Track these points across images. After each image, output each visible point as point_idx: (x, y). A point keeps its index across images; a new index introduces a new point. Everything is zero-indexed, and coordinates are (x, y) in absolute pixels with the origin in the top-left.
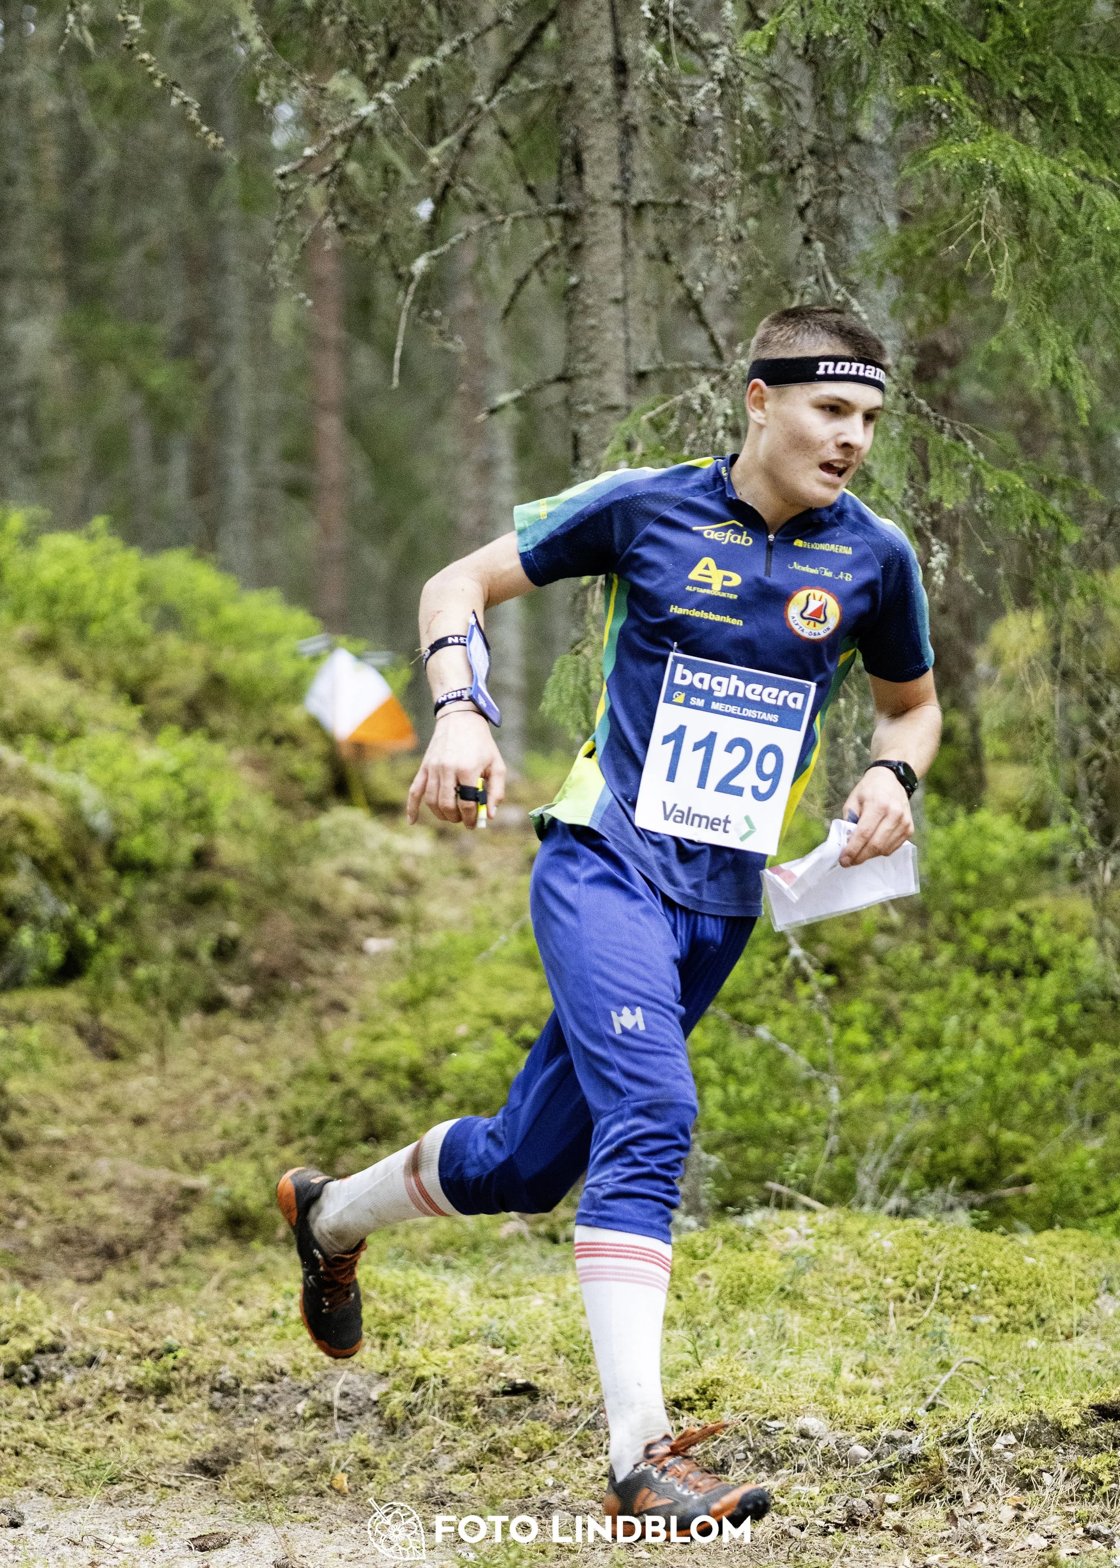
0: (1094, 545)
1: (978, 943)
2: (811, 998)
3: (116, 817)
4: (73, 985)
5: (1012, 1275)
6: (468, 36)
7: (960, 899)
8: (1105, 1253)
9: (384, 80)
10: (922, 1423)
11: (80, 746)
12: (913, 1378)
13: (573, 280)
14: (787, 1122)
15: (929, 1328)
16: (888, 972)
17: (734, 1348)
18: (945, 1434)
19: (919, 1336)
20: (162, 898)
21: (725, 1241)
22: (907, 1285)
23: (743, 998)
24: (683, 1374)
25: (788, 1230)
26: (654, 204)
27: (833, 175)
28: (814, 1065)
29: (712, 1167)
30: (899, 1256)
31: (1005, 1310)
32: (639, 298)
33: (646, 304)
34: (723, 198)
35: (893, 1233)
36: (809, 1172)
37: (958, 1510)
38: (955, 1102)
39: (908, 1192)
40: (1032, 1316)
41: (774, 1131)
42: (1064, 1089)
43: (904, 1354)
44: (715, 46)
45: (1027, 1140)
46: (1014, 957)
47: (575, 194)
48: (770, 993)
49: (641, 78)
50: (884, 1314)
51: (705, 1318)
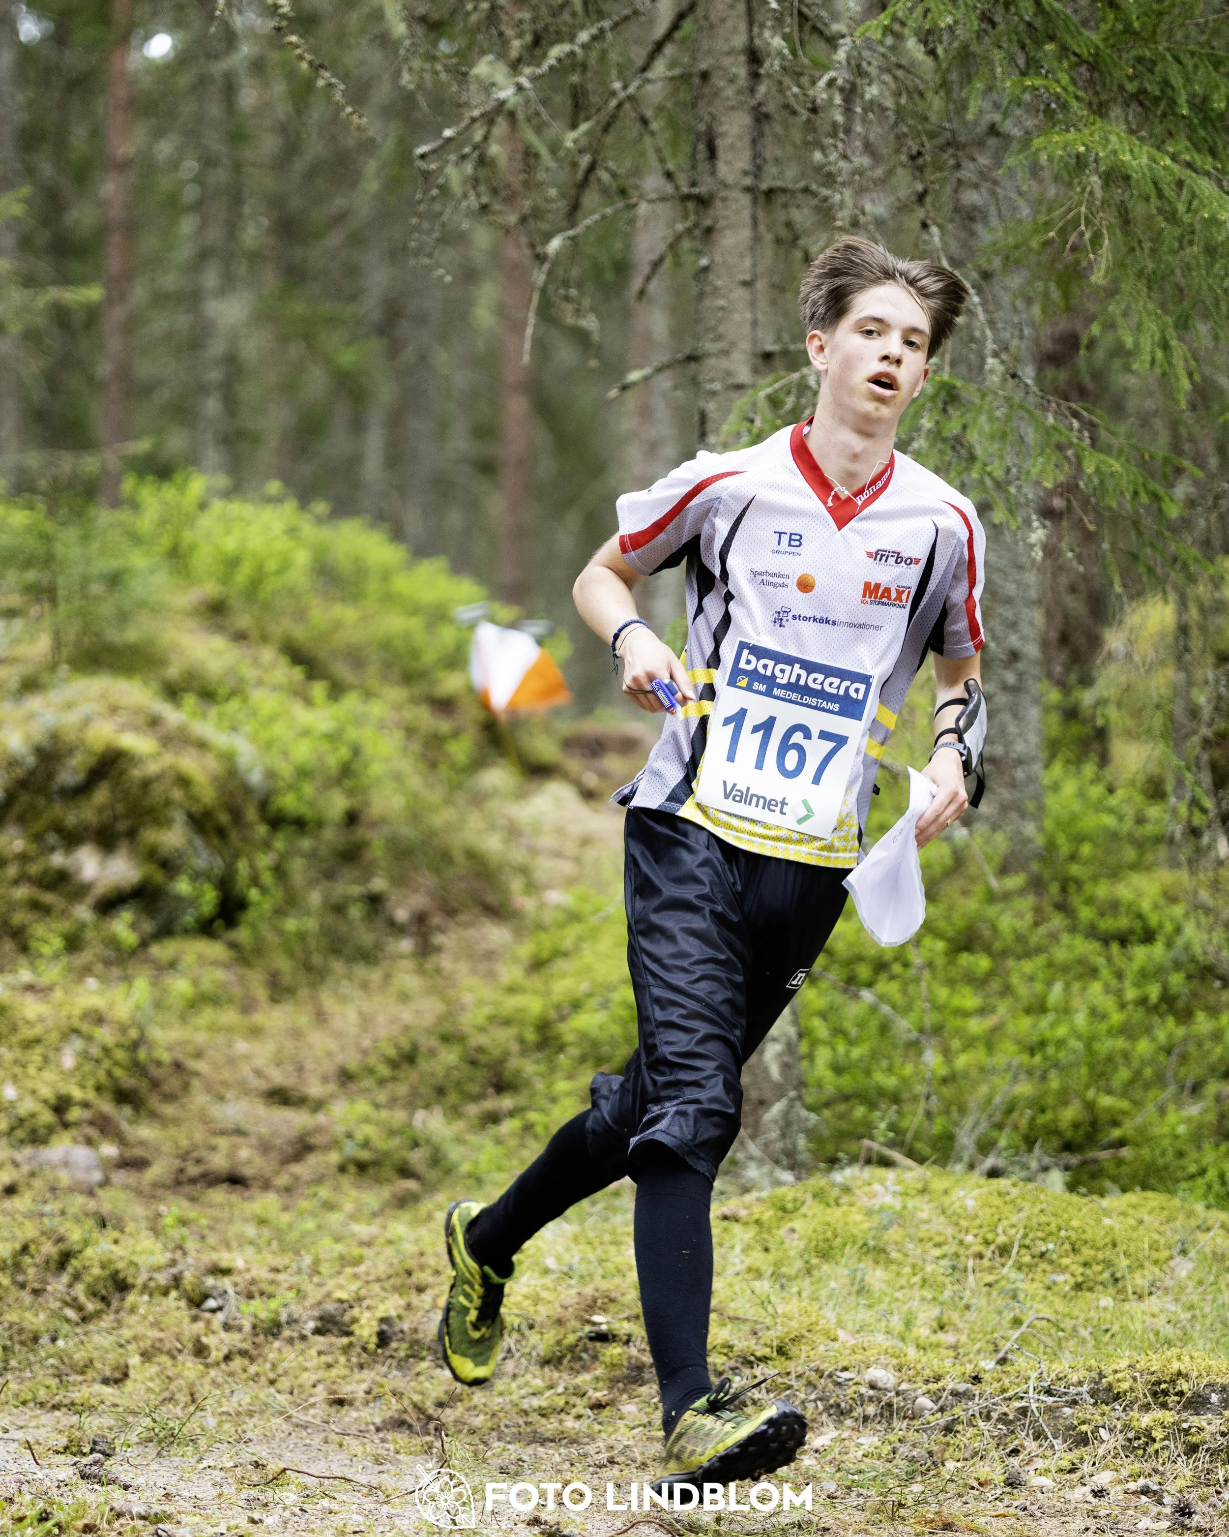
3: (271, 774)
5: (1089, 1236)
7: (1074, 870)
8: (1182, 1216)
9: (524, 65)
10: (988, 1377)
12: (985, 1334)
13: (704, 262)
15: (1005, 1285)
17: (815, 1300)
19: (994, 1293)
20: (313, 854)
21: (815, 1196)
22: (987, 1243)
25: (877, 1187)
26: (784, 190)
28: (919, 1028)
29: (810, 1124)
30: (981, 1214)
31: (1081, 1270)
32: (765, 280)
33: (773, 286)
34: (843, 184)
35: (977, 1192)
39: (1005, 1153)
40: (1106, 1275)
42: (1163, 1057)
43: (979, 1310)
44: (842, 36)
45: (1125, 1105)
46: (1121, 926)
47: (709, 179)
49: (771, 65)
50: (965, 1270)
51: (789, 1271)
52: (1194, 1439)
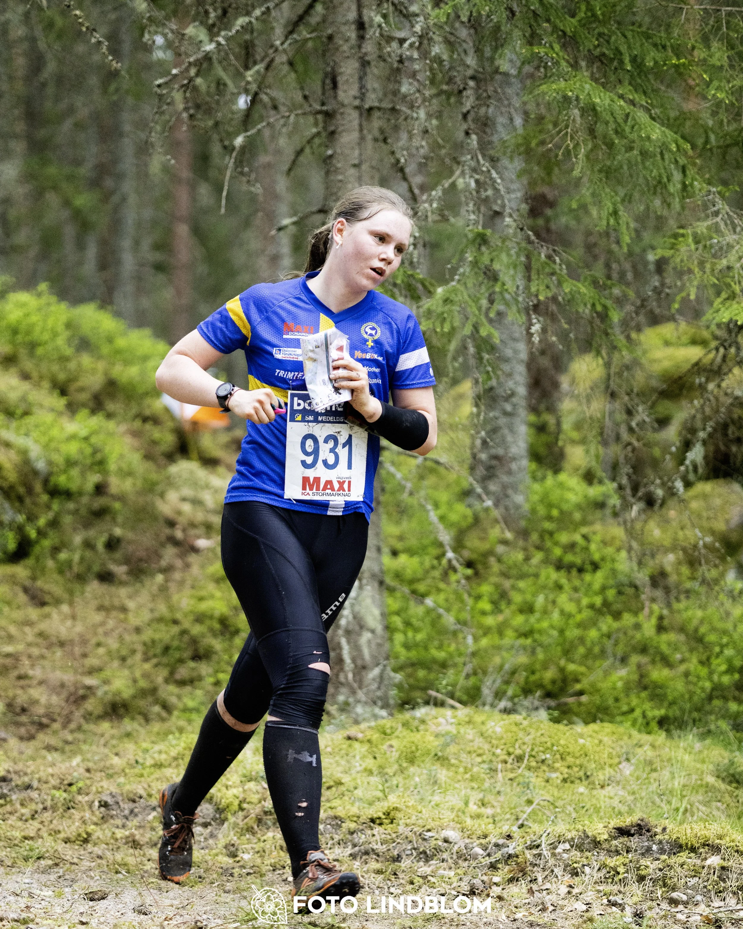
0: (632, 318)
1: (558, 552)
2: (458, 582)
3: (50, 463)
4: (22, 563)
5: (571, 750)
6: (271, 5)
7: (548, 525)
8: (626, 738)
9: (220, 30)
10: (515, 835)
11: (29, 420)
12: (511, 809)
13: (330, 152)
14: (441, 655)
15: (521, 779)
16: (503, 568)
17: (406, 789)
18: (529, 843)
19: (515, 784)
20: (76, 512)
21: (404, 725)
22: (509, 754)
23: (418, 580)
24: (377, 803)
26: (379, 109)
27: (485, 95)
28: (459, 622)
29: (397, 681)
30: (505, 736)
31: (566, 770)
32: (368, 164)
33: (373, 167)
34: (418, 107)
35: (502, 723)
36: (454, 685)
37: (535, 887)
38: (541, 645)
39: (511, 699)
40: (581, 774)
41: (434, 661)
42: (605, 640)
43: (506, 794)
44: (417, 15)
45: (582, 669)
46: (578, 560)
47: (332, 101)
48: (434, 578)
49: (372, 33)
50: (496, 771)
51: (390, 771)
52: (643, 873)
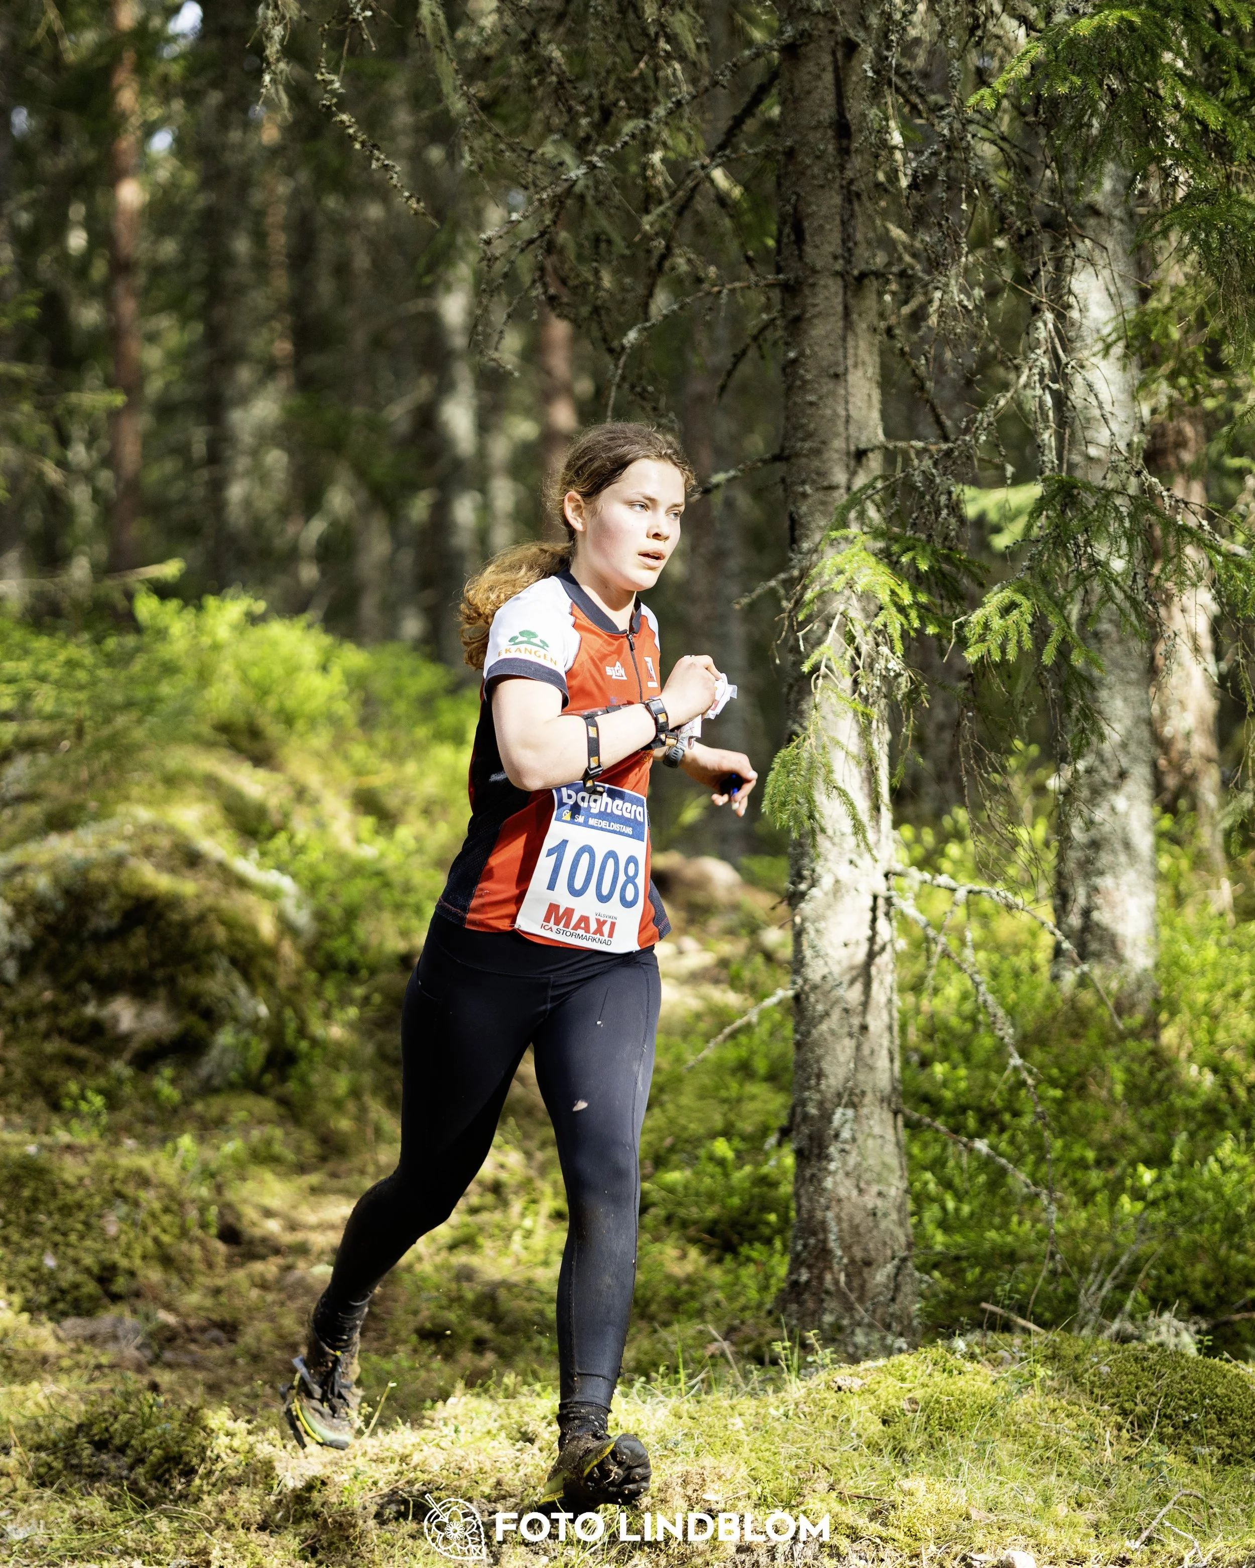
5: (1236, 1404)
6: (684, 97)
9: (596, 144)
10: (1134, 1558)
11: (283, 842)
12: (1127, 1512)
13: (793, 354)
14: (1007, 1240)
15: (1146, 1458)
19: (1136, 1467)
21: (936, 1365)
22: (1124, 1413)
23: (964, 1109)
25: (1002, 1353)
26: (878, 275)
28: (1035, 1181)
29: (925, 1286)
30: (1117, 1382)
31: (1228, 1441)
32: (860, 374)
33: (868, 379)
34: (947, 266)
35: (1111, 1358)
36: (1027, 1295)
39: (1132, 1316)
41: (993, 1250)
43: (1120, 1485)
44: (941, 108)
47: (795, 264)
49: (863, 140)
50: (1101, 1443)
51: (912, 1445)
